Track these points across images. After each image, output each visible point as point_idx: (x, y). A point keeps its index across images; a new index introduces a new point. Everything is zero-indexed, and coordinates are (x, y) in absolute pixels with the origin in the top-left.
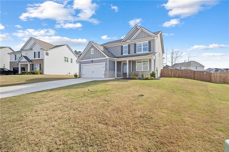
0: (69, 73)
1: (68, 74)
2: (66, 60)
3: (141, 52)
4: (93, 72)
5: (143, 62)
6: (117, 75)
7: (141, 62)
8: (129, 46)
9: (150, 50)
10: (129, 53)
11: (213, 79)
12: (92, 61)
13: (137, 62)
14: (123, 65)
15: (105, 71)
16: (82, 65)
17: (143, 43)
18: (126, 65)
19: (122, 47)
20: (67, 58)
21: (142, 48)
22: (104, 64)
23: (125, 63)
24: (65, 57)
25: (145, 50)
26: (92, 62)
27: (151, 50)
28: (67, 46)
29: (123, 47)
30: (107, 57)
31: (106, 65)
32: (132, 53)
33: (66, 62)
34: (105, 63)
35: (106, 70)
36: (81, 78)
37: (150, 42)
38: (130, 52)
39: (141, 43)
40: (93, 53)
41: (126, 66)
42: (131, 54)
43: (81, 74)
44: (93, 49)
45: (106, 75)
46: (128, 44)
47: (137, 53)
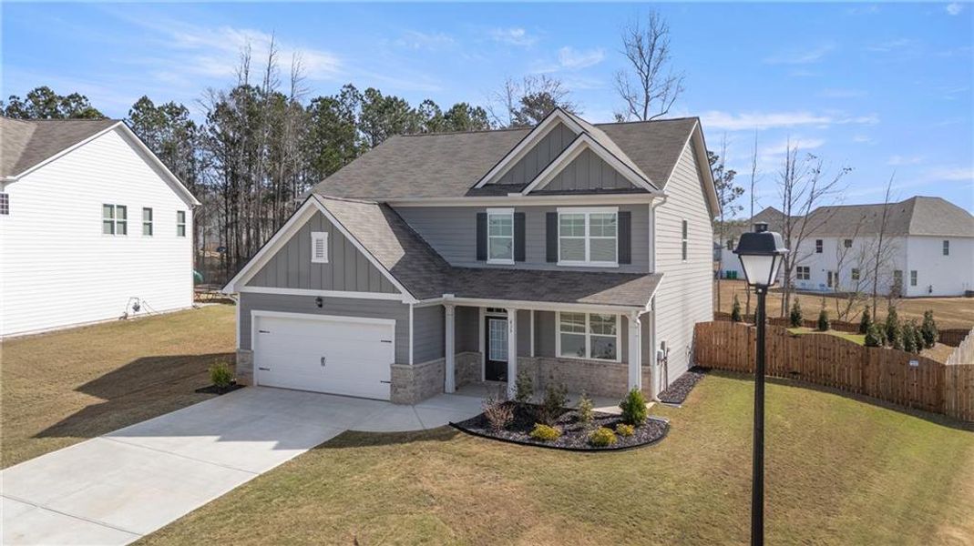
0: (137, 308)
1: (131, 313)
2: (115, 220)
3: (583, 259)
4: (323, 359)
6: (456, 372)
8: (519, 218)
9: (625, 258)
10: (520, 257)
11: (950, 397)
12: (320, 299)
14: (487, 318)
15: (392, 368)
16: (254, 313)
17: (590, 215)
18: (506, 318)
19: (482, 218)
20: (119, 207)
21: (587, 237)
22: (390, 326)
23: (499, 310)
24: (112, 206)
25: (599, 251)
26: (321, 306)
27: (633, 257)
28: (119, 127)
29: (485, 219)
30: (406, 298)
31: (401, 332)
32: (535, 259)
33: (118, 238)
34: (393, 323)
35: (400, 359)
36: (252, 384)
37: (625, 217)
38: (527, 256)
39: (584, 215)
40: (325, 260)
41: (505, 327)
42: (527, 261)
43: (251, 366)
44: (324, 236)
45: (399, 390)
46: (516, 207)
47: (561, 263)
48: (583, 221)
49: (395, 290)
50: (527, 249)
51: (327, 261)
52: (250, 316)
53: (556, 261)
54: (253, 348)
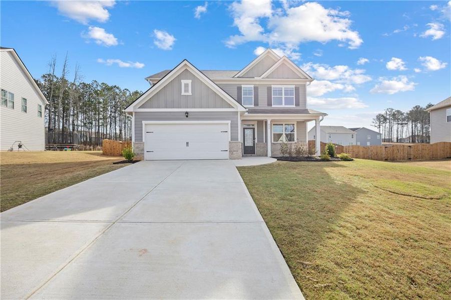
0: (20, 146)
1: (16, 148)
3: (282, 104)
4: (187, 143)
5: (285, 125)
7: (282, 125)
8: (256, 89)
9: (297, 104)
10: (256, 104)
12: (187, 113)
13: (274, 125)
14: (244, 128)
15: (229, 143)
16: (144, 122)
17: (285, 88)
19: (239, 88)
20: (10, 93)
21: (283, 96)
22: (227, 124)
23: (249, 125)
24: (5, 92)
25: (288, 101)
26: (187, 116)
27: (300, 104)
28: (10, 52)
29: (241, 89)
31: (234, 126)
32: (263, 105)
34: (229, 122)
35: (233, 138)
36: (144, 160)
37: (297, 89)
39: (282, 88)
40: (190, 93)
42: (259, 106)
43: (143, 150)
44: (189, 82)
45: (234, 153)
46: (254, 84)
47: (273, 106)
48: (282, 90)
49: (230, 106)
50: (259, 101)
51: (191, 94)
52: (142, 124)
53: (271, 105)
54: (143, 141)
